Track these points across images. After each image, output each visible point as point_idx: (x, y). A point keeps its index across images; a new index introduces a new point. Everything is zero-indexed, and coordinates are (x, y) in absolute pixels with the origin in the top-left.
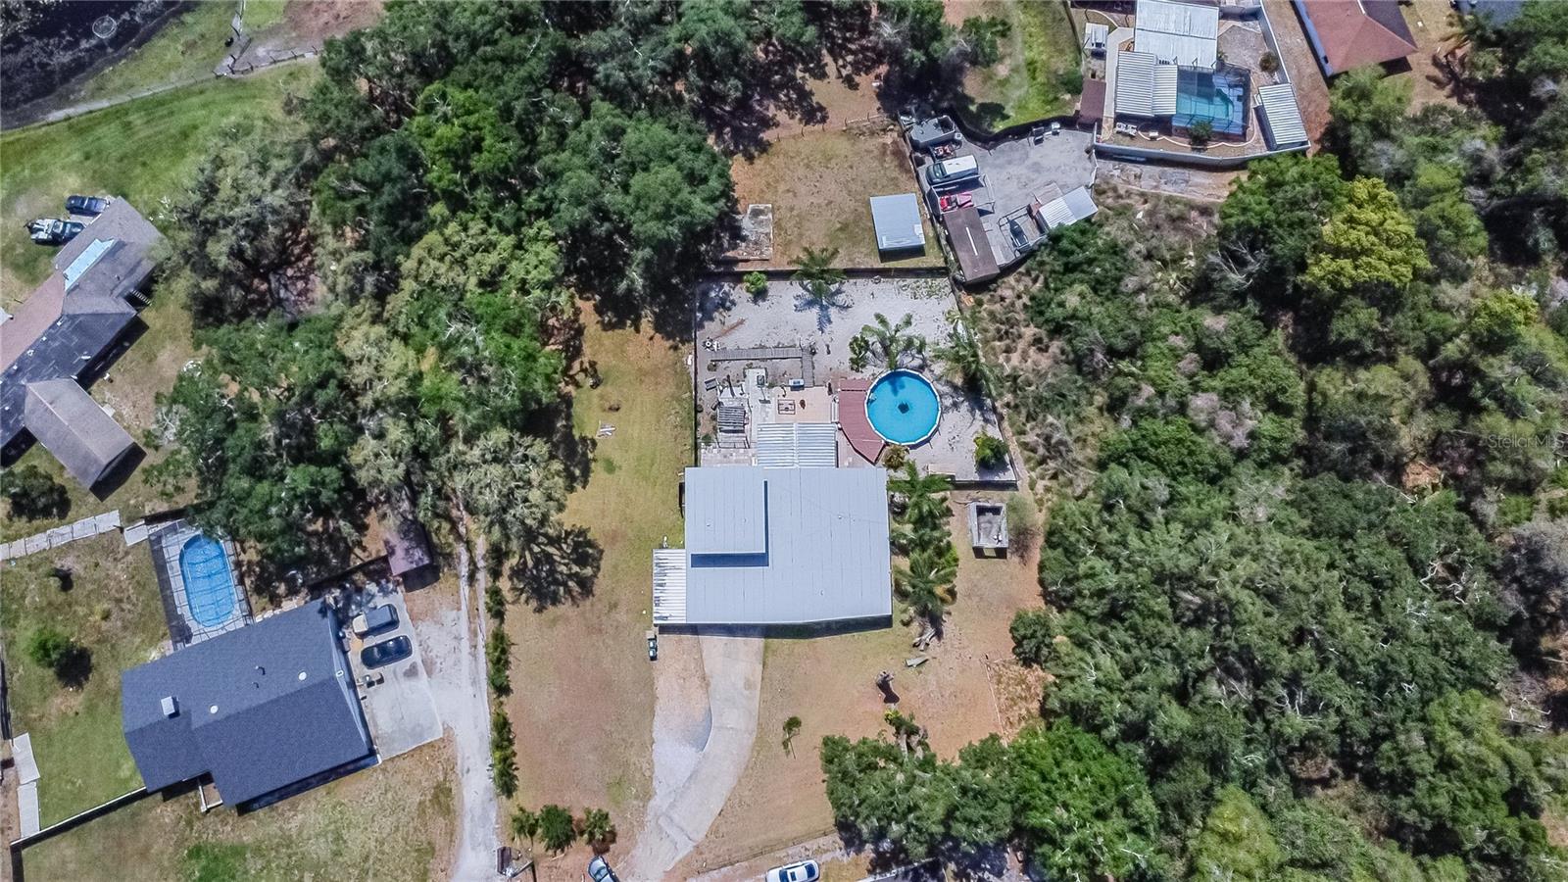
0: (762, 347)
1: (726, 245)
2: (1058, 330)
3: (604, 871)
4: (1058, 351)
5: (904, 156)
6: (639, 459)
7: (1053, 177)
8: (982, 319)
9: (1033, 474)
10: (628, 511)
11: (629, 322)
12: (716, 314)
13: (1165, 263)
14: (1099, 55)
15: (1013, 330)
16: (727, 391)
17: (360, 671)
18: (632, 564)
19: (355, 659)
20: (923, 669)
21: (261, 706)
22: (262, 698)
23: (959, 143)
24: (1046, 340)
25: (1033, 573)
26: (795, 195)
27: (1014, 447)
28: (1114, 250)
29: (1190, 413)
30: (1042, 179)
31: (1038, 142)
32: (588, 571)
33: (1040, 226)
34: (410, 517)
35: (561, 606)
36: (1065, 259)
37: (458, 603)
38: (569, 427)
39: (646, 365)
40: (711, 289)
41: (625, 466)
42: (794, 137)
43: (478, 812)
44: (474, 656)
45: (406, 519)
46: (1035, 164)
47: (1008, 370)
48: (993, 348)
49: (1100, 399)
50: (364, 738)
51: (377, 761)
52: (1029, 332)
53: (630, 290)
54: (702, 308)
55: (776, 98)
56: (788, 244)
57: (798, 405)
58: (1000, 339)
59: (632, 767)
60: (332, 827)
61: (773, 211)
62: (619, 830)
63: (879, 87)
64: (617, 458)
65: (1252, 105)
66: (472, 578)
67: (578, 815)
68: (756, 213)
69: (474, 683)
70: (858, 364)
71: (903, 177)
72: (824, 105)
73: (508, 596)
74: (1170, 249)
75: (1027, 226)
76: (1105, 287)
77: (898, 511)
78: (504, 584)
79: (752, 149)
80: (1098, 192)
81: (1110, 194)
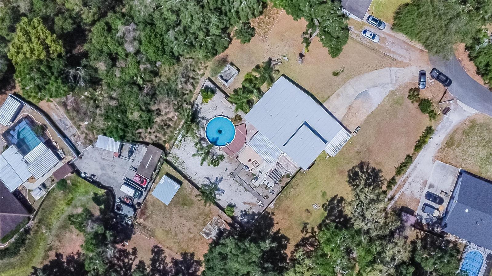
0: (246, 189)
1: (227, 232)
2: (149, 111)
3: (422, 83)
4: (156, 105)
5: (142, 210)
6: (314, 189)
7: (101, 160)
8: (169, 136)
9: (199, 77)
10: (330, 176)
11: (280, 235)
12: (251, 213)
13: (95, 101)
14: (44, 185)
15: (162, 124)
16: (269, 186)
17: (446, 200)
18: (342, 160)
19: (445, 205)
20: (285, 55)
21: (485, 212)
22: (483, 215)
23: (120, 198)
24: (155, 112)
25: (227, 51)
26: (190, 229)
27: (198, 90)
28: (107, 117)
29: (137, 48)
30: (105, 163)
31: (94, 176)
32: (357, 169)
33: (121, 147)
34: (398, 231)
35: (373, 167)
36: (126, 129)
37: (402, 194)
38: (326, 218)
39: (286, 216)
40: (245, 222)
41: (320, 191)
42: (171, 249)
43: (443, 131)
44: (410, 175)
45: (399, 232)
46: (102, 169)
47: (177, 114)
48: (175, 124)
49: (157, 80)
50: (461, 179)
51: (461, 170)
52: (158, 119)
53: (273, 242)
54: (253, 219)
55: (164, 268)
56: (207, 215)
57: (251, 162)
58: (169, 125)
59: (390, 103)
60: (487, 163)
61: (202, 230)
62: (408, 91)
63: (127, 242)
64: (320, 196)
65: (13, 124)
66: (392, 198)
67: (416, 104)
68: (207, 234)
69: (415, 167)
70: (221, 157)
71: (149, 204)
72: (151, 252)
73: (386, 183)
74: (89, 103)
75: (125, 152)
76: (122, 109)
77: (250, 103)
78: (384, 188)
79: (189, 257)
80: (91, 142)
81: (88, 138)
